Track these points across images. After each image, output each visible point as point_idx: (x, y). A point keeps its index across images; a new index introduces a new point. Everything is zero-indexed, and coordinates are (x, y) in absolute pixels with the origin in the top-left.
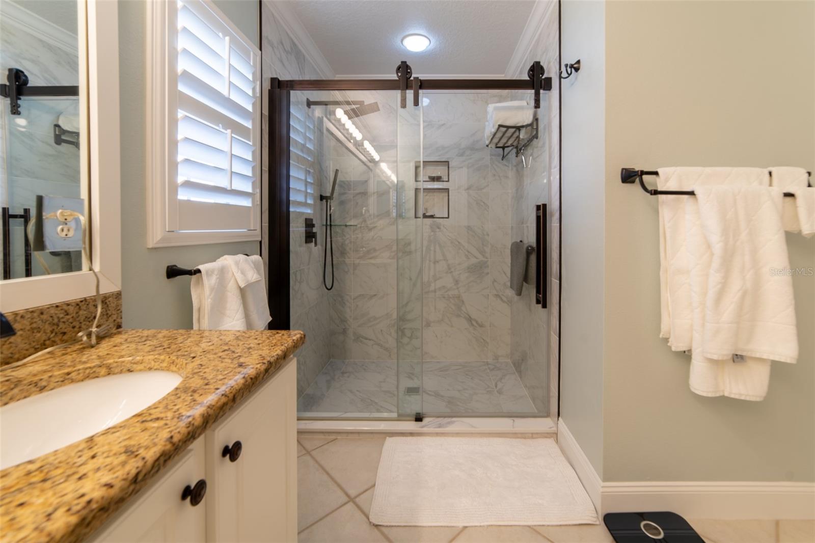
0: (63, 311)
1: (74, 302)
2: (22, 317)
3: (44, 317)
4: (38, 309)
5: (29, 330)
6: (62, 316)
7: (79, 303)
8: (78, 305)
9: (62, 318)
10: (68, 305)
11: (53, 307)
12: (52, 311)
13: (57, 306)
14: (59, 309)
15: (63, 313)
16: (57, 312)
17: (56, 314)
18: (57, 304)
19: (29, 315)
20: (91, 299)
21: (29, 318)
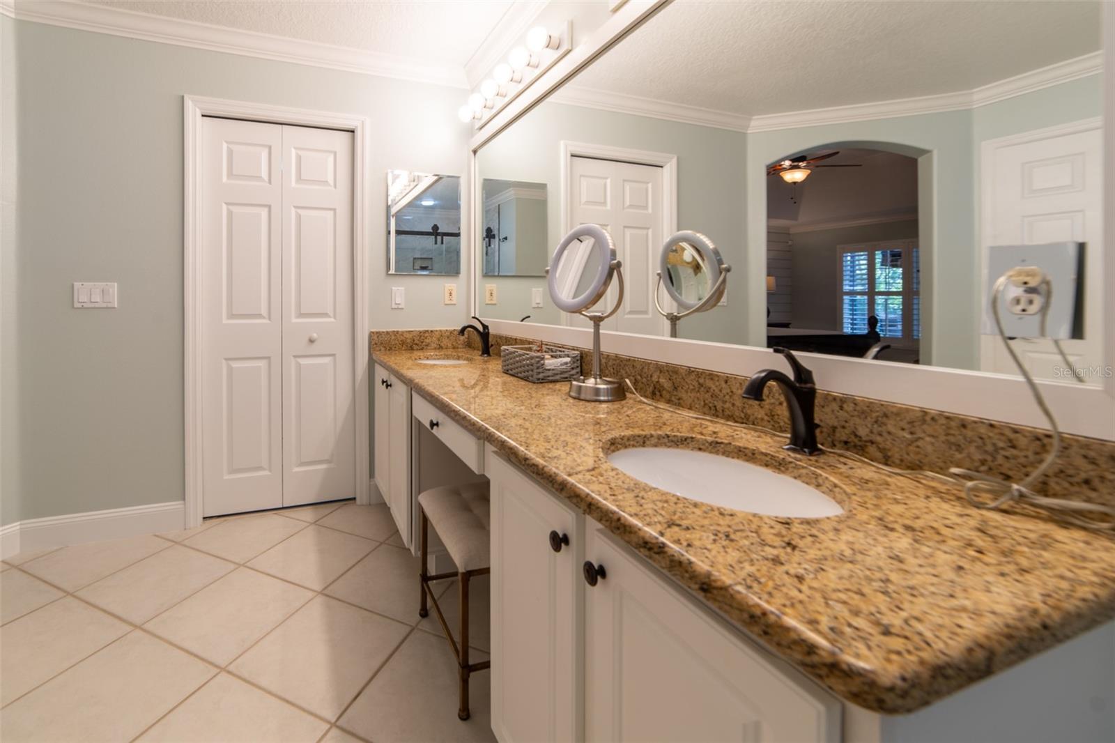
0: (1003, 438)
1: (1030, 432)
2: (933, 419)
3: (969, 433)
4: (958, 418)
5: (943, 442)
6: (1001, 444)
7: (1042, 437)
8: (1038, 439)
9: (1002, 449)
10: (1016, 431)
11: (982, 423)
12: (983, 430)
13: (992, 426)
14: (996, 431)
15: (1005, 442)
16: (991, 434)
17: (990, 437)
18: (993, 422)
19: (943, 421)
20: (1077, 441)
21: (943, 425)
